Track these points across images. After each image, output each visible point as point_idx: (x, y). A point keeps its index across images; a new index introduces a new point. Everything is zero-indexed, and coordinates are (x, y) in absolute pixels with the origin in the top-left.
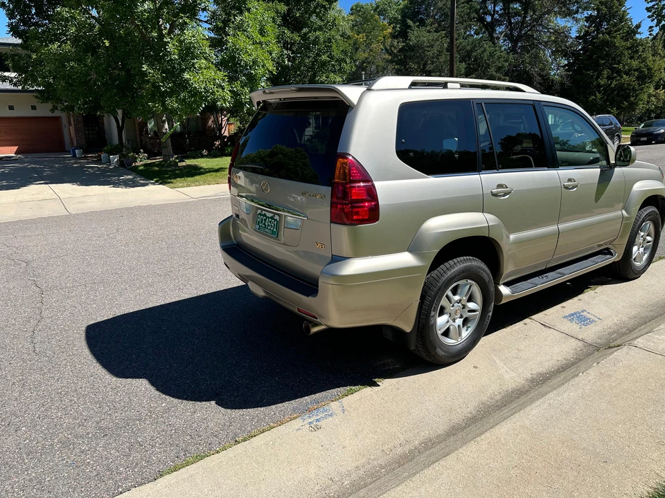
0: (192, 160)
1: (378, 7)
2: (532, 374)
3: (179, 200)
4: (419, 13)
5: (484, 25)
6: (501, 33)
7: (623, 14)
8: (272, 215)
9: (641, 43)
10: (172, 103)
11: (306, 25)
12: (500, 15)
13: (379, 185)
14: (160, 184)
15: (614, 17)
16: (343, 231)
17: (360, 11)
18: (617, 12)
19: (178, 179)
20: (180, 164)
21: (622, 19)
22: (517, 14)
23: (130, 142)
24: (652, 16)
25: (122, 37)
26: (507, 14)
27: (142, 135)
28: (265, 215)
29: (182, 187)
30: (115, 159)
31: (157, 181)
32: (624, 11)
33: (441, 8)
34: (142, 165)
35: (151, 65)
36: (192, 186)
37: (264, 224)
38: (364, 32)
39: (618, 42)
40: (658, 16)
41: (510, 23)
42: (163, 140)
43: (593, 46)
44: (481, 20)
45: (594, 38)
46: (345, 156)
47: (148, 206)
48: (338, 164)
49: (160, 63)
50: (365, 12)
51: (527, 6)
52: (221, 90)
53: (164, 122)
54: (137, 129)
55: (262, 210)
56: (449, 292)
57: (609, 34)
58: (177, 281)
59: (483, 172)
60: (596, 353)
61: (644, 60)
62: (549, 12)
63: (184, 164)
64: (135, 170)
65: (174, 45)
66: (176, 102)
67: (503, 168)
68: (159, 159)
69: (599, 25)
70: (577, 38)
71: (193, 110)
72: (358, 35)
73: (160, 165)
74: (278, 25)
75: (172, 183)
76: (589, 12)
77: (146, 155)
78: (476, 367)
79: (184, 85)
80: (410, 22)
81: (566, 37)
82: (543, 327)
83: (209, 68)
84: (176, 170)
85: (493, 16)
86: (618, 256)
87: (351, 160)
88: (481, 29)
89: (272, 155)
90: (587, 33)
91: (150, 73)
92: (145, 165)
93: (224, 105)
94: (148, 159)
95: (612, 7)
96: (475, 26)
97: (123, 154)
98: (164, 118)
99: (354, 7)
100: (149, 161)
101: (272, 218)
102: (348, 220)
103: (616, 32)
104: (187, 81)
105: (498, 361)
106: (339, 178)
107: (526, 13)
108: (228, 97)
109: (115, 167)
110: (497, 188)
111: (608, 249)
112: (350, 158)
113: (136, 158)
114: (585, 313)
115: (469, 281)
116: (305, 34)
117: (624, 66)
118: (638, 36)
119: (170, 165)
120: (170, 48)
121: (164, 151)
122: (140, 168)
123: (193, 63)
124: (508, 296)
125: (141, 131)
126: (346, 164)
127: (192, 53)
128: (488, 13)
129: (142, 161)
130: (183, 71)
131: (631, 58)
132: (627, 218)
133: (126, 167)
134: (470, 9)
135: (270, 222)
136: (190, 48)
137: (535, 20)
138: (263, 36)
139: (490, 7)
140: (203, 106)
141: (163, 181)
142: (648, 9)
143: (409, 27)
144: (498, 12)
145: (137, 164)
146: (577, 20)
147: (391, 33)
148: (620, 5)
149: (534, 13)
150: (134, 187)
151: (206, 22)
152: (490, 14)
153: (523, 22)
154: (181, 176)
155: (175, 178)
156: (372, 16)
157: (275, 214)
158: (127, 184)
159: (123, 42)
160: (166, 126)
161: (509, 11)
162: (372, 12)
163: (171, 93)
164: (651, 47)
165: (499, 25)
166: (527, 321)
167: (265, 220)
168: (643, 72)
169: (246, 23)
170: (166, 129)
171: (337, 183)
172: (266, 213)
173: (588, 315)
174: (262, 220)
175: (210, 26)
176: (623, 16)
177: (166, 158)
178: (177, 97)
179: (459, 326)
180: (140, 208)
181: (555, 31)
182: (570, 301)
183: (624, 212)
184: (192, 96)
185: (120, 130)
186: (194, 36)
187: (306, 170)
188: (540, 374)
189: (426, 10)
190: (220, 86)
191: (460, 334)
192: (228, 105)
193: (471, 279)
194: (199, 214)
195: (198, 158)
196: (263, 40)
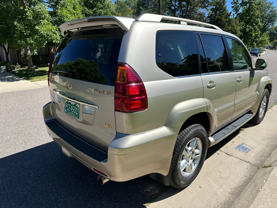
0: (43, 68)
1: (126, 2)
2: (231, 189)
3: (34, 87)
4: (144, 4)
5: (172, 11)
6: (178, 14)
7: (225, 8)
8: (75, 103)
9: (232, 20)
10: (30, 41)
11: (95, 7)
12: (178, 7)
13: (147, 84)
14: (26, 80)
15: (221, 9)
16: (124, 117)
17: (119, 3)
18: (222, 7)
19: (35, 77)
20: (36, 70)
21: (224, 10)
22: (184, 6)
23: (12, 60)
24: (234, 10)
25: (5, 9)
26: (180, 6)
27: (19, 57)
28: (70, 103)
29: (37, 81)
30: (4, 68)
31: (24, 79)
32: (225, 7)
33: (154, 2)
34: (17, 71)
35: (19, 22)
36: (42, 80)
37: (70, 109)
38: (121, 12)
39: (223, 19)
40: (236, 10)
41: (182, 10)
42: (28, 59)
43: (214, 21)
44: (170, 8)
45: (214, 17)
46: (123, 64)
47: (18, 91)
48: (119, 71)
49: (23, 21)
50: (121, 4)
51: (188, 3)
52: (55, 35)
53: (28, 50)
54: (16, 54)
55: (68, 100)
56: (187, 147)
57: (220, 16)
58: (24, 137)
59: (202, 74)
60: (259, 171)
61: (233, 27)
62: (197, 6)
63: (38, 70)
64: (14, 73)
65: (30, 12)
66: (32, 40)
67: (211, 71)
68: (26, 68)
69: (216, 12)
70: (208, 17)
71: (42, 44)
72: (119, 13)
73: (26, 70)
74: (82, 6)
75: (32, 79)
76: (212, 7)
77: (20, 66)
78: (200, 187)
79: (37, 32)
80: (141, 8)
81: (204, 16)
82: (227, 155)
83: (48, 24)
84: (34, 73)
85: (175, 7)
86: (255, 114)
87: (127, 67)
88: (170, 12)
89: (77, 64)
90: (212, 15)
91: (18, 26)
92: (19, 71)
93: (57, 42)
94: (21, 68)
95: (221, 5)
96: (168, 11)
97: (7, 66)
98: (28, 48)
99: (116, 2)
100: (21, 69)
101: (75, 105)
102: (127, 108)
103: (222, 15)
104: (37, 30)
105: (211, 181)
106: (120, 80)
107: (188, 6)
108: (59, 38)
109: (4, 72)
110: (209, 84)
111: (250, 111)
112: (127, 66)
113: (15, 67)
114: (244, 145)
115: (196, 138)
116: (95, 11)
117: (226, 29)
118: (231, 17)
119: (32, 70)
120: (28, 14)
121: (29, 64)
122: (17, 72)
123: (41, 22)
124: (213, 143)
125: (18, 55)
126: (124, 70)
127: (40, 17)
128: (172, 5)
129: (18, 68)
130: (35, 25)
131: (228, 26)
132: (259, 95)
133: (9, 72)
134: (166, 3)
135: (74, 108)
136: (39, 14)
137: (192, 9)
138: (75, 10)
139: (173, 3)
140: (46, 42)
141: (28, 79)
142: (233, 7)
143: (141, 10)
144: (176, 5)
145: (15, 70)
146: (208, 10)
147: (133, 13)
148: (224, 4)
149: (191, 6)
150: (12, 81)
151: (47, 3)
152: (174, 6)
153: (187, 10)
154: (36, 76)
155: (34, 77)
156: (124, 5)
157: (76, 103)
158: (9, 80)
159: (6, 11)
160: (29, 52)
161: (181, 5)
162: (124, 4)
163: (30, 36)
164: (235, 22)
165: (178, 11)
166: (218, 152)
167: (70, 107)
168: (233, 31)
169: (67, 4)
170: (29, 53)
171: (119, 84)
172: (71, 102)
173: (246, 146)
174: (68, 106)
175: (49, 5)
176: (225, 9)
177: (30, 67)
178: (32, 38)
179: (191, 164)
180: (13, 92)
181: (199, 14)
182: (235, 138)
183: (258, 92)
184: (41, 37)
185: (7, 54)
186: (40, 9)
187: (97, 74)
188: (235, 188)
189: (148, 3)
190: (55, 33)
191: (191, 169)
192: (59, 42)
193: (197, 137)
194: (43, 95)
195: (46, 67)
196: (75, 12)
